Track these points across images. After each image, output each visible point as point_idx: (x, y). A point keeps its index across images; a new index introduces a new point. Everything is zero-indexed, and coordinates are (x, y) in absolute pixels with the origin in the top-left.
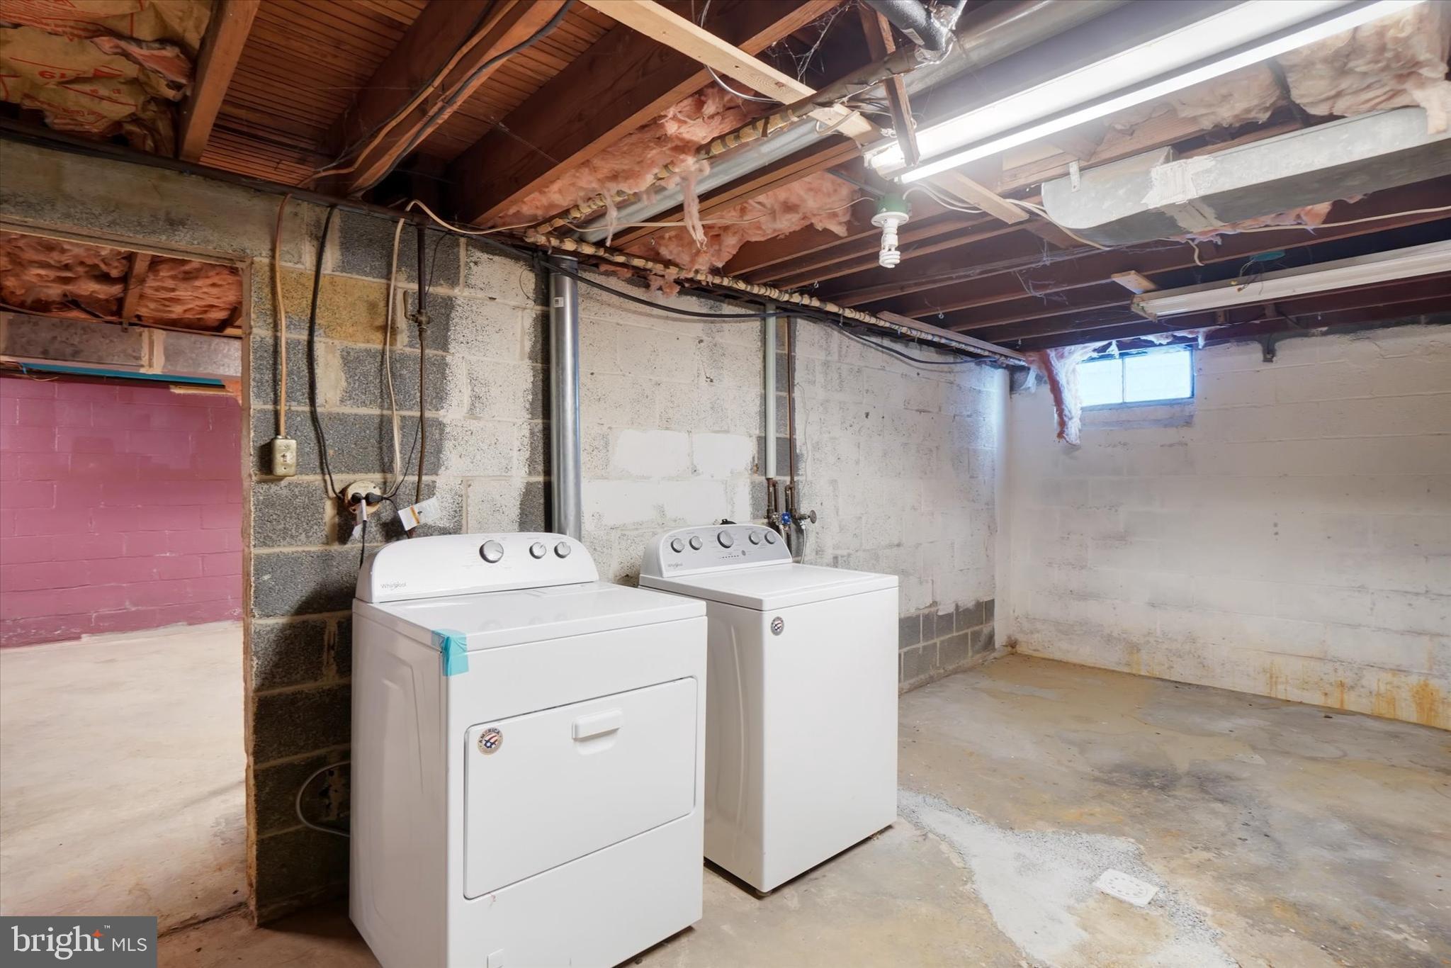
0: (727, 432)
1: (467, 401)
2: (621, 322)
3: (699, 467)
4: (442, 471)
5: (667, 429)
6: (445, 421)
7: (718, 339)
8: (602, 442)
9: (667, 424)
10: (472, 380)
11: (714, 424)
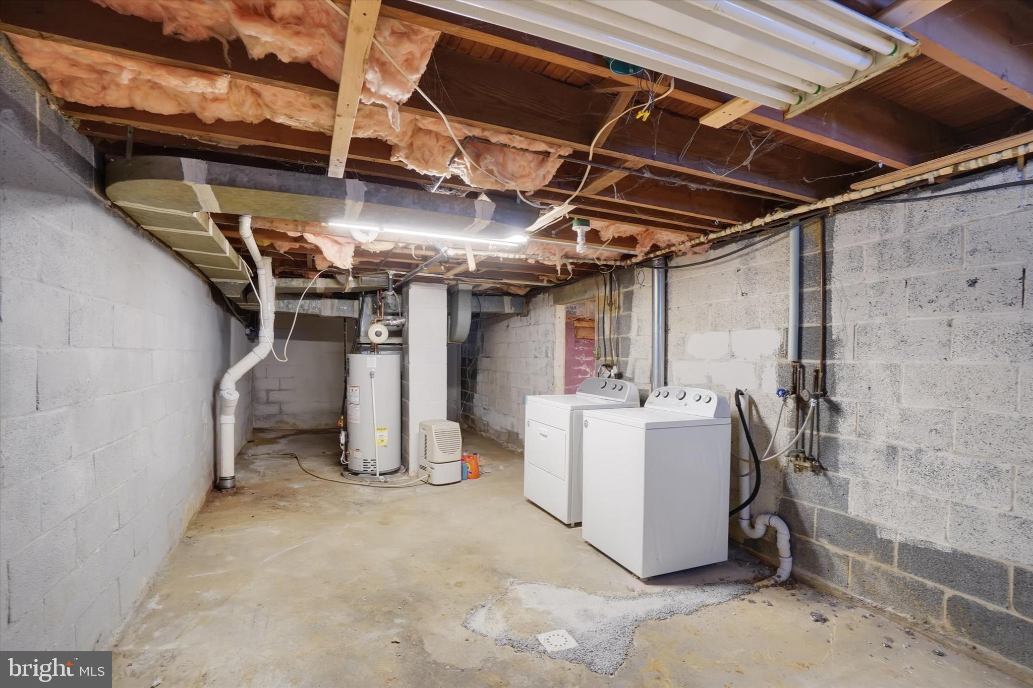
0: (759, 327)
1: (636, 328)
2: (692, 276)
3: (735, 353)
4: (630, 356)
5: (716, 330)
6: (631, 337)
7: (753, 264)
8: (682, 342)
9: (715, 328)
10: (638, 320)
11: (747, 323)
